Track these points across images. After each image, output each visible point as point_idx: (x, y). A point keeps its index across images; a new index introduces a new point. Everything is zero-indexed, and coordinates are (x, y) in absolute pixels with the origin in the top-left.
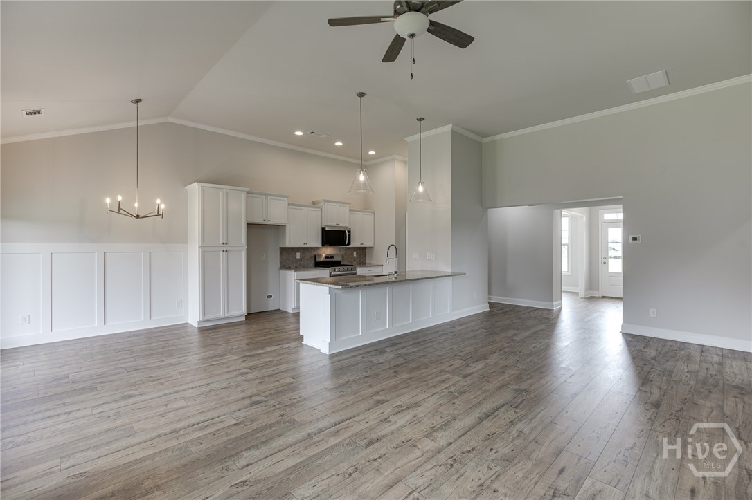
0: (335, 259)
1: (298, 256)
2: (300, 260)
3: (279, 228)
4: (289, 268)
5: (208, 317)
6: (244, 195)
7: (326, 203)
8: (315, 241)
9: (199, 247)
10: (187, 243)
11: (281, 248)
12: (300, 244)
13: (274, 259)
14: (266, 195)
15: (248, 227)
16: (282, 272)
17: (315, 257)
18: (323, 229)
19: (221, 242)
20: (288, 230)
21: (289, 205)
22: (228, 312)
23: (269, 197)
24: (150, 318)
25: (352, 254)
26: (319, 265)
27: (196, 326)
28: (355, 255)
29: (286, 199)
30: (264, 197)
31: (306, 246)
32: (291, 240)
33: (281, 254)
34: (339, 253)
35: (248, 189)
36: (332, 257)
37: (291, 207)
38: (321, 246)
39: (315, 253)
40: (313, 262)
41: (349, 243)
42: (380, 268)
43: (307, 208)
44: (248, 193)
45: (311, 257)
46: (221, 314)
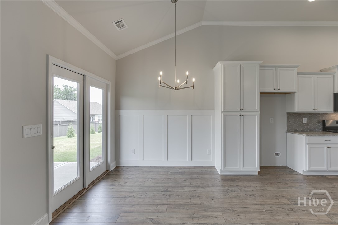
1: (305, 120)
2: (307, 124)
3: (287, 96)
4: (296, 131)
5: (228, 168)
6: (257, 68)
8: (325, 106)
9: (222, 112)
10: (214, 109)
11: (288, 113)
12: (310, 110)
13: (281, 123)
14: (276, 67)
15: (260, 97)
16: (290, 135)
17: (324, 122)
18: (336, 95)
19: (238, 108)
20: (297, 97)
21: (298, 74)
22: (244, 167)
23: (279, 69)
24: (192, 160)
26: (328, 130)
27: (220, 173)
29: (296, 69)
30: (274, 69)
31: (315, 111)
32: (299, 106)
33: (288, 118)
35: (260, 62)
37: (300, 76)
38: (332, 111)
39: (323, 119)
40: (321, 127)
43: (316, 76)
45: (319, 122)
46: (238, 167)
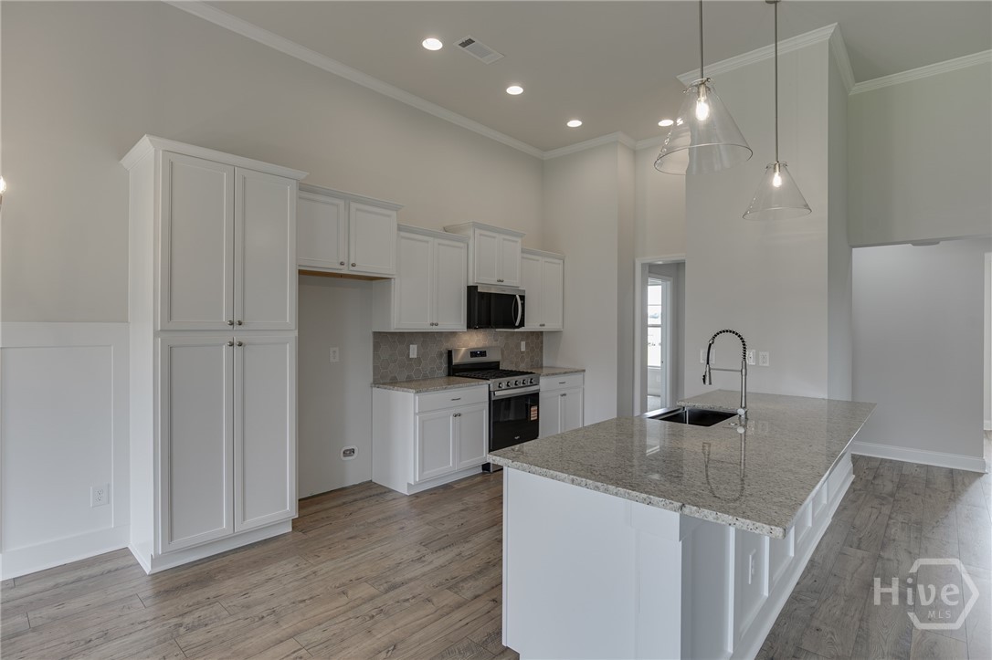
0: (491, 357)
1: (413, 351)
2: (418, 360)
3: (375, 285)
4: (394, 382)
6: (290, 191)
7: (478, 231)
8: (452, 318)
9: (156, 334)
10: (127, 322)
11: (375, 334)
12: (423, 325)
13: (359, 361)
14: (347, 199)
15: (300, 282)
16: (377, 391)
17: (450, 353)
18: (472, 290)
19: (224, 319)
20: (396, 291)
21: (400, 228)
22: (244, 520)
23: (354, 206)
25: (518, 346)
26: (458, 372)
27: (148, 569)
28: (523, 348)
29: (394, 214)
30: (341, 203)
31: (434, 329)
32: (401, 317)
33: (376, 347)
34: (494, 344)
35: (302, 175)
36: (483, 354)
37: (403, 234)
38: (464, 328)
39: (448, 346)
40: (445, 366)
41: (522, 324)
42: (579, 376)
43: (437, 240)
44: (303, 187)
45: (441, 355)
46: (225, 527)
